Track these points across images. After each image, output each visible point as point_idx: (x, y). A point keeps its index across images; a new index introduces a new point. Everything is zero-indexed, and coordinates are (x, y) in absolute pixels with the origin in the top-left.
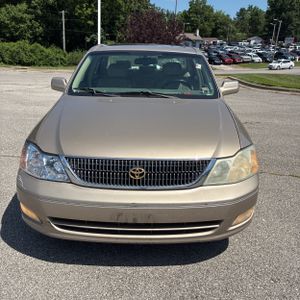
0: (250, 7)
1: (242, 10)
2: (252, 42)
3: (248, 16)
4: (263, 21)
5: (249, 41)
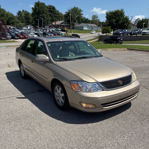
0: (23, 11)
1: (19, 12)
2: (29, 28)
3: (23, 15)
4: (31, 18)
5: (27, 27)
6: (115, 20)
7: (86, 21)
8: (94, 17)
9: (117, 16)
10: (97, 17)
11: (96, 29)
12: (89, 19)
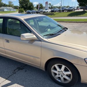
6: (25, 5)
7: (5, 5)
8: (10, 2)
9: (26, 2)
10: (12, 3)
11: (13, 10)
12: (6, 4)
